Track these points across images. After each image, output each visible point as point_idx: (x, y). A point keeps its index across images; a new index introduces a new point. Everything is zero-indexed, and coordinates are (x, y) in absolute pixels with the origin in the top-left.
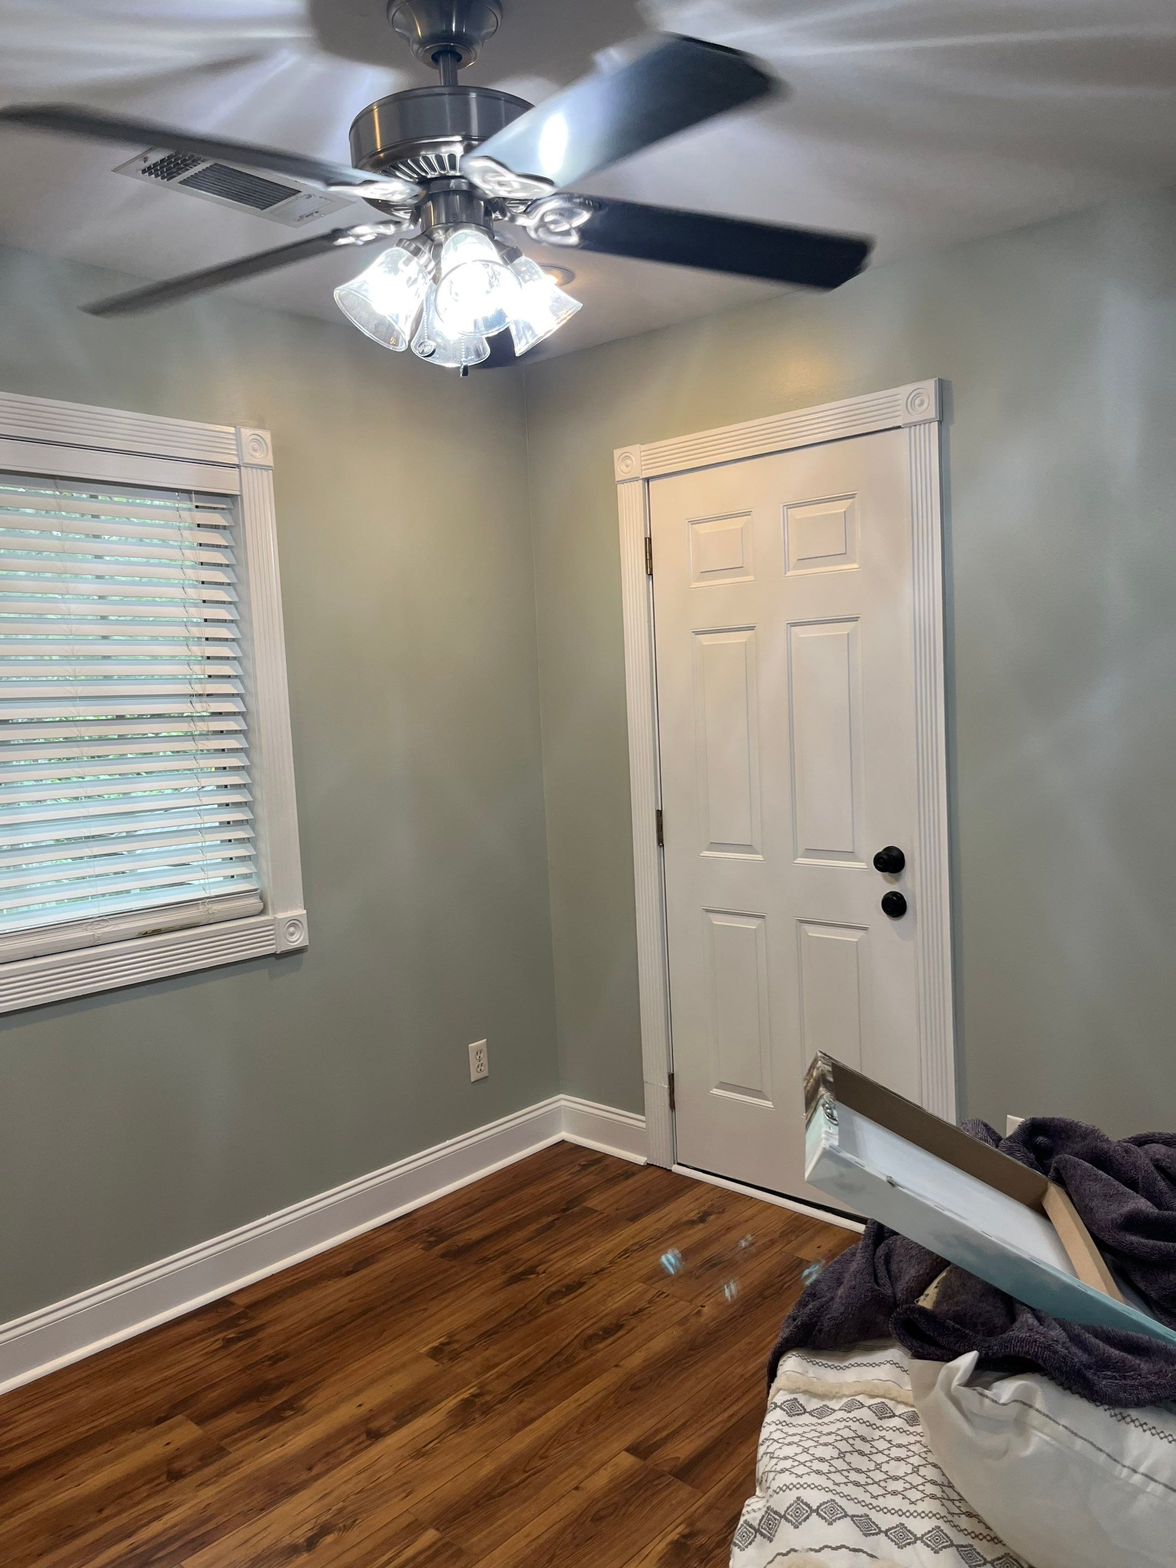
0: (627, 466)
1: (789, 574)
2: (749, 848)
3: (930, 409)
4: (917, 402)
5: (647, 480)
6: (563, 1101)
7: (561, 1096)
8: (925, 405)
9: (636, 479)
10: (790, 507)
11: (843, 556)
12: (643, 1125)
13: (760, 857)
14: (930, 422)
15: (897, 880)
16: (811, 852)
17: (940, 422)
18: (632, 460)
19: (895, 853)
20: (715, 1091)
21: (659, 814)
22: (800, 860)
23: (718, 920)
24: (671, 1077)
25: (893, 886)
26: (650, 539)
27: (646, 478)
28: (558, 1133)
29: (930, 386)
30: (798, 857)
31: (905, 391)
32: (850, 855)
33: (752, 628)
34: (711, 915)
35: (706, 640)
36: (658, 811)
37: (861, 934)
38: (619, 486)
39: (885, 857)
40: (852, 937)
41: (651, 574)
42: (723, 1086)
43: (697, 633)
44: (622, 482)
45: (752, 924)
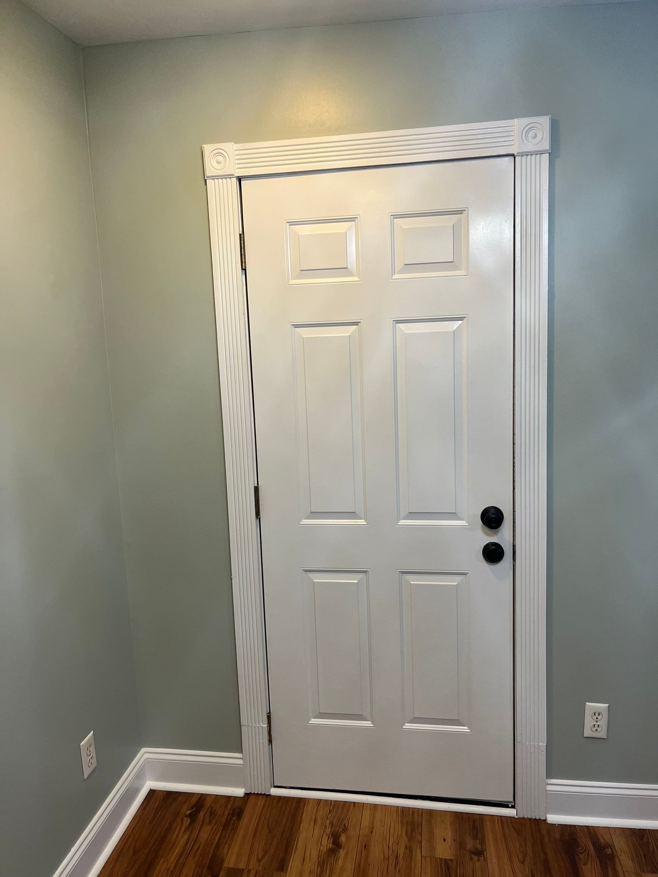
0: (219, 164)
1: (396, 276)
2: (352, 515)
3: (542, 141)
4: (530, 134)
5: (240, 179)
6: (147, 754)
7: (144, 750)
8: (539, 138)
9: (228, 177)
10: (397, 217)
11: (451, 263)
12: (240, 761)
13: (362, 522)
14: (541, 153)
16: (412, 515)
17: (552, 154)
18: (224, 157)
19: (496, 512)
20: (314, 721)
21: (256, 489)
22: (402, 522)
23: (318, 578)
24: (269, 716)
25: (492, 538)
26: (243, 235)
27: (238, 177)
30: (400, 520)
31: (520, 123)
32: (451, 515)
33: (356, 324)
34: (311, 575)
35: (307, 333)
36: (255, 487)
38: (209, 181)
42: (322, 716)
43: (296, 326)
44: (213, 178)
45: (353, 580)
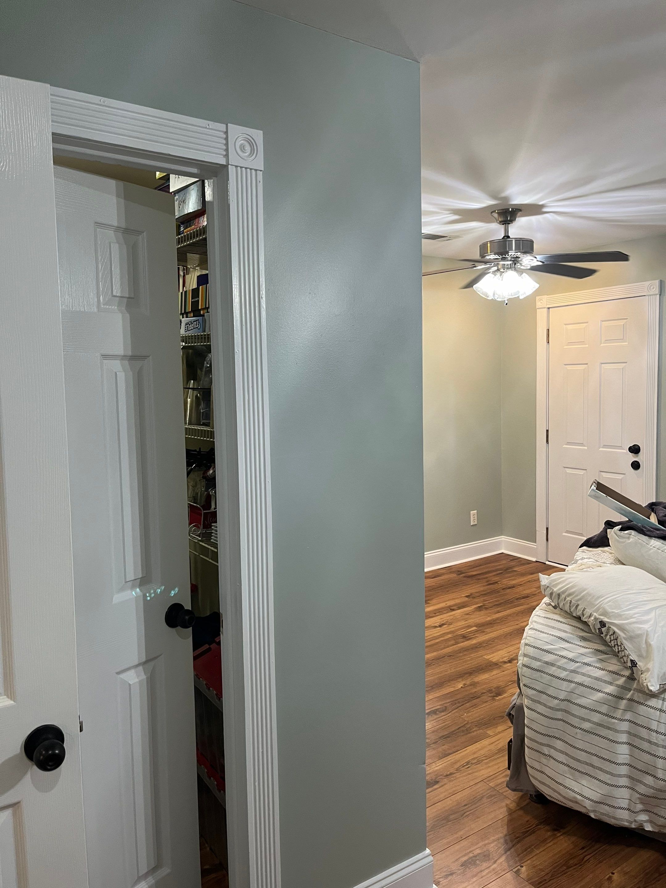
0: (541, 303)
1: (601, 345)
2: (582, 444)
3: (656, 290)
4: (652, 287)
5: (549, 308)
6: (503, 538)
7: (503, 536)
8: (654, 289)
9: (545, 308)
10: (603, 321)
11: (622, 340)
12: (535, 547)
13: (586, 448)
14: (656, 295)
15: (637, 456)
16: (605, 446)
17: (660, 295)
18: (543, 300)
19: (637, 447)
20: (564, 534)
21: (547, 431)
22: (601, 449)
23: (569, 471)
24: (547, 529)
25: (635, 459)
26: (549, 330)
28: (501, 550)
29: (657, 282)
31: (647, 283)
32: (620, 447)
33: (587, 364)
34: (566, 469)
35: (569, 367)
36: (547, 430)
37: (622, 476)
38: (537, 310)
39: (633, 448)
40: (620, 477)
41: (549, 342)
42: (567, 532)
43: (565, 365)
44: (539, 308)
45: (582, 472)
